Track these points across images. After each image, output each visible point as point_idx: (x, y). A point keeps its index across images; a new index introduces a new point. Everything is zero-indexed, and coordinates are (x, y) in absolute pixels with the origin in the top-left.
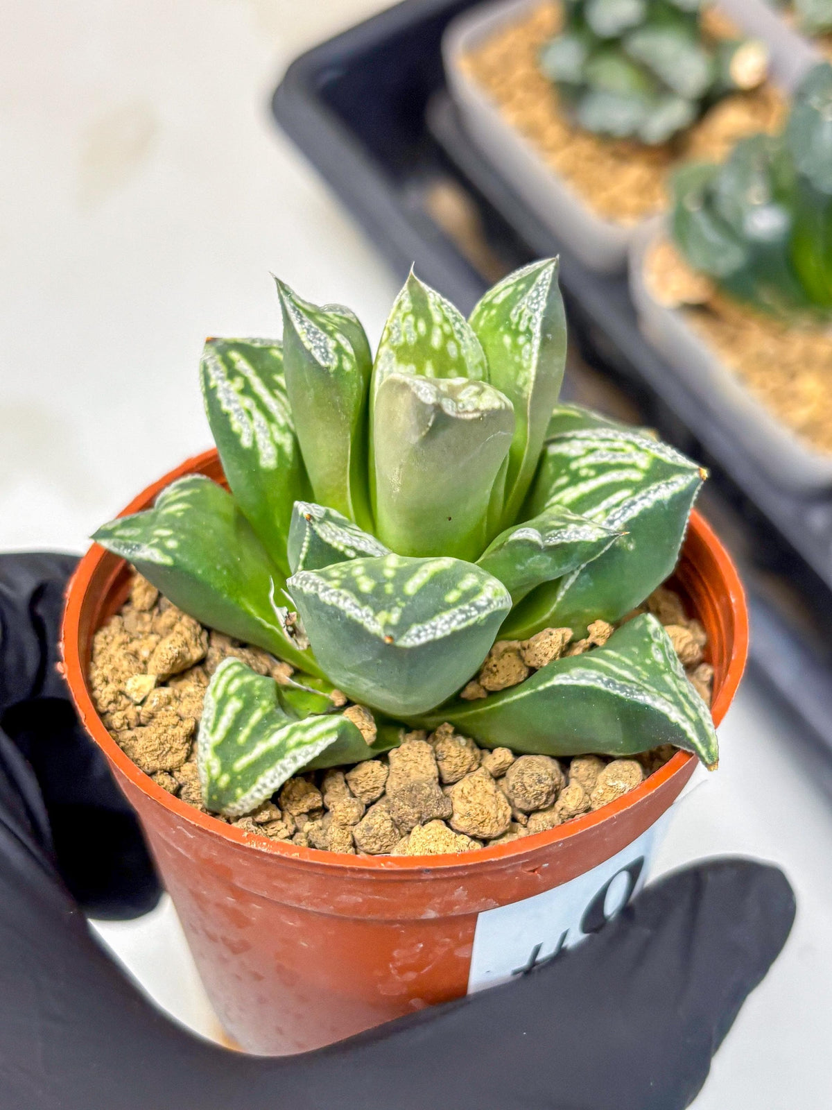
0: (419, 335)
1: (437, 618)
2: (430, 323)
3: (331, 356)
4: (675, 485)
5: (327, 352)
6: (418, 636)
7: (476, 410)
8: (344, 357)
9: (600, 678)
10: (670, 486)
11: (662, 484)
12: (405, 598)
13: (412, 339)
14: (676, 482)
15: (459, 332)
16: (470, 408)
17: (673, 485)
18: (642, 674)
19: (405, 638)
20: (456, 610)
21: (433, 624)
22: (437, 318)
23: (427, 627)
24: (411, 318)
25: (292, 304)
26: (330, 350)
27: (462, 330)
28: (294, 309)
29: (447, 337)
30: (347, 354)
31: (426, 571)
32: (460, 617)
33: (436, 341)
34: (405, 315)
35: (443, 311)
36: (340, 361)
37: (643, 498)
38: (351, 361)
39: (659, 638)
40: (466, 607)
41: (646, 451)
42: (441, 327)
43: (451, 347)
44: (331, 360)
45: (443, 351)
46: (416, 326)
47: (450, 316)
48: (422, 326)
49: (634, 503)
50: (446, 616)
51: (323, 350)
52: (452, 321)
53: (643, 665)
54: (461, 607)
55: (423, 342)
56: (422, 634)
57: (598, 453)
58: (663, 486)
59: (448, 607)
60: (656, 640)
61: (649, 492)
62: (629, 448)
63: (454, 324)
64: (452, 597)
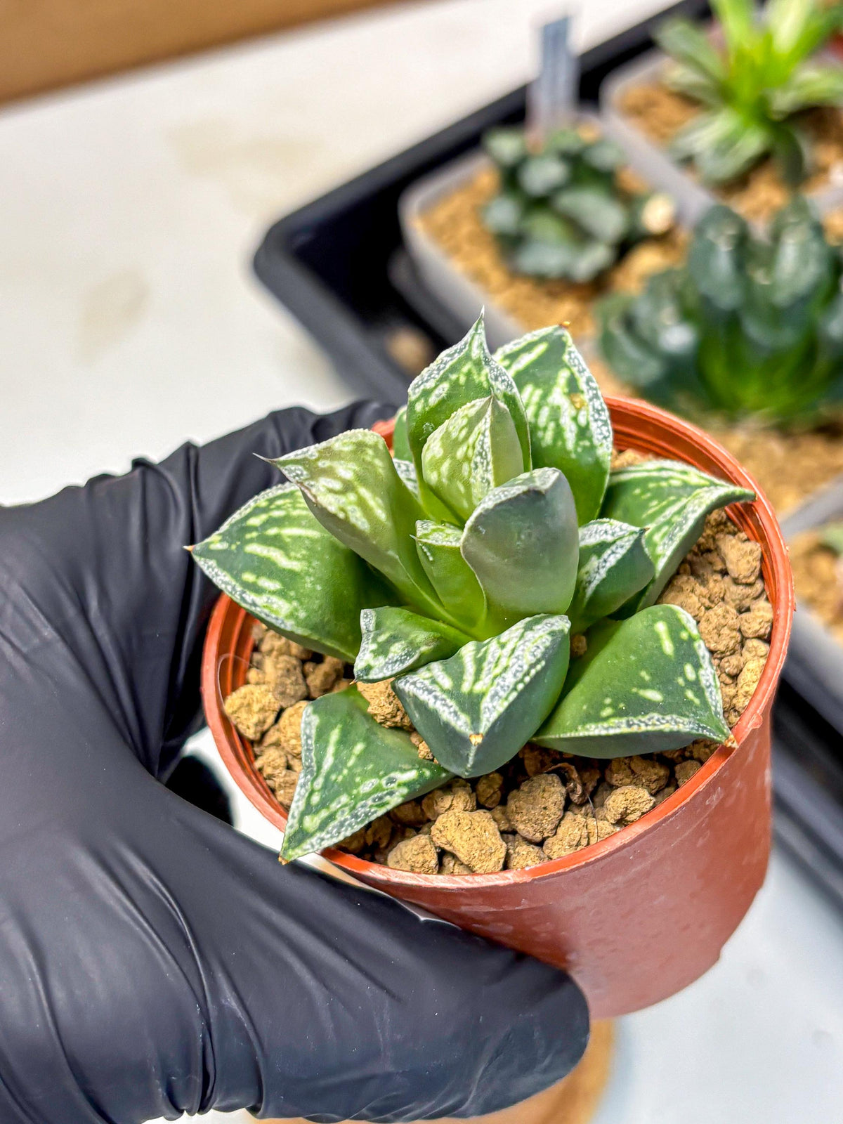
0: (457, 438)
1: (225, 573)
2: (467, 438)
3: (417, 390)
4: (455, 718)
5: (419, 386)
6: (208, 567)
7: (315, 497)
8: (422, 401)
9: (309, 737)
10: (453, 714)
11: (455, 707)
12: (240, 548)
13: (454, 435)
14: (458, 718)
15: (476, 464)
16: (314, 490)
17: (454, 717)
18: (339, 775)
19: (203, 559)
20: (234, 583)
21: (219, 573)
22: (471, 440)
23: (216, 570)
24: (465, 421)
25: (469, 340)
26: (422, 387)
27: (480, 466)
28: (465, 344)
29: (467, 458)
30: (426, 401)
31: (268, 551)
32: (229, 588)
33: (460, 453)
34: (467, 415)
35: (477, 439)
36: (418, 400)
37: (436, 697)
38: (424, 408)
39: (387, 784)
40: (239, 588)
41: (492, 684)
42: (468, 448)
43: (466, 466)
44: (414, 393)
45: (460, 464)
46: (463, 428)
47: (478, 448)
48: (464, 432)
49: (430, 692)
50: (228, 578)
51: (420, 383)
52: (476, 451)
53: (352, 775)
54: (237, 585)
55: (457, 443)
56: (210, 570)
57: (499, 650)
58: (452, 710)
59: (237, 577)
60: (384, 782)
61: (443, 700)
62: (498, 670)
63: (477, 456)
64: (249, 577)
